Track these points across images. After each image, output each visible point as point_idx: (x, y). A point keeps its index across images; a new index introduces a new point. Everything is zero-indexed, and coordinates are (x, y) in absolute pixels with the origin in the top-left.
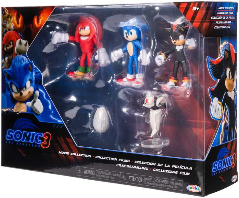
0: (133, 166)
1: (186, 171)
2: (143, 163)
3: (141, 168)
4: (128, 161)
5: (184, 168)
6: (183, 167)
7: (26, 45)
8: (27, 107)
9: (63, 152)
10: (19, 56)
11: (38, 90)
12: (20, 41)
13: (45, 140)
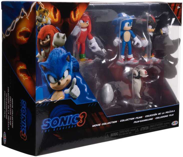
0: (144, 120)
2: (150, 116)
3: (149, 119)
4: (141, 117)
6: (171, 112)
7: (64, 38)
8: (65, 94)
9: (96, 125)
10: (57, 48)
11: (76, 77)
12: (58, 34)
13: (81, 119)
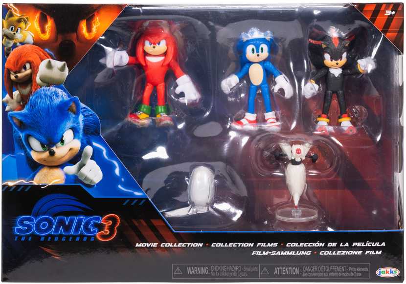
0: (282, 252)
1: (375, 249)
2: (301, 245)
3: (299, 253)
4: (276, 245)
5: (373, 245)
6: (370, 244)
7: (62, 69)
8: (66, 175)
9: (146, 244)
10: (48, 88)
12: (49, 62)
13: (106, 227)
